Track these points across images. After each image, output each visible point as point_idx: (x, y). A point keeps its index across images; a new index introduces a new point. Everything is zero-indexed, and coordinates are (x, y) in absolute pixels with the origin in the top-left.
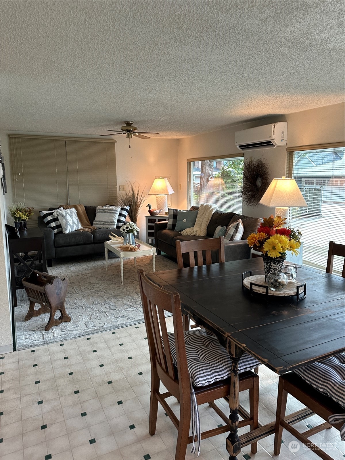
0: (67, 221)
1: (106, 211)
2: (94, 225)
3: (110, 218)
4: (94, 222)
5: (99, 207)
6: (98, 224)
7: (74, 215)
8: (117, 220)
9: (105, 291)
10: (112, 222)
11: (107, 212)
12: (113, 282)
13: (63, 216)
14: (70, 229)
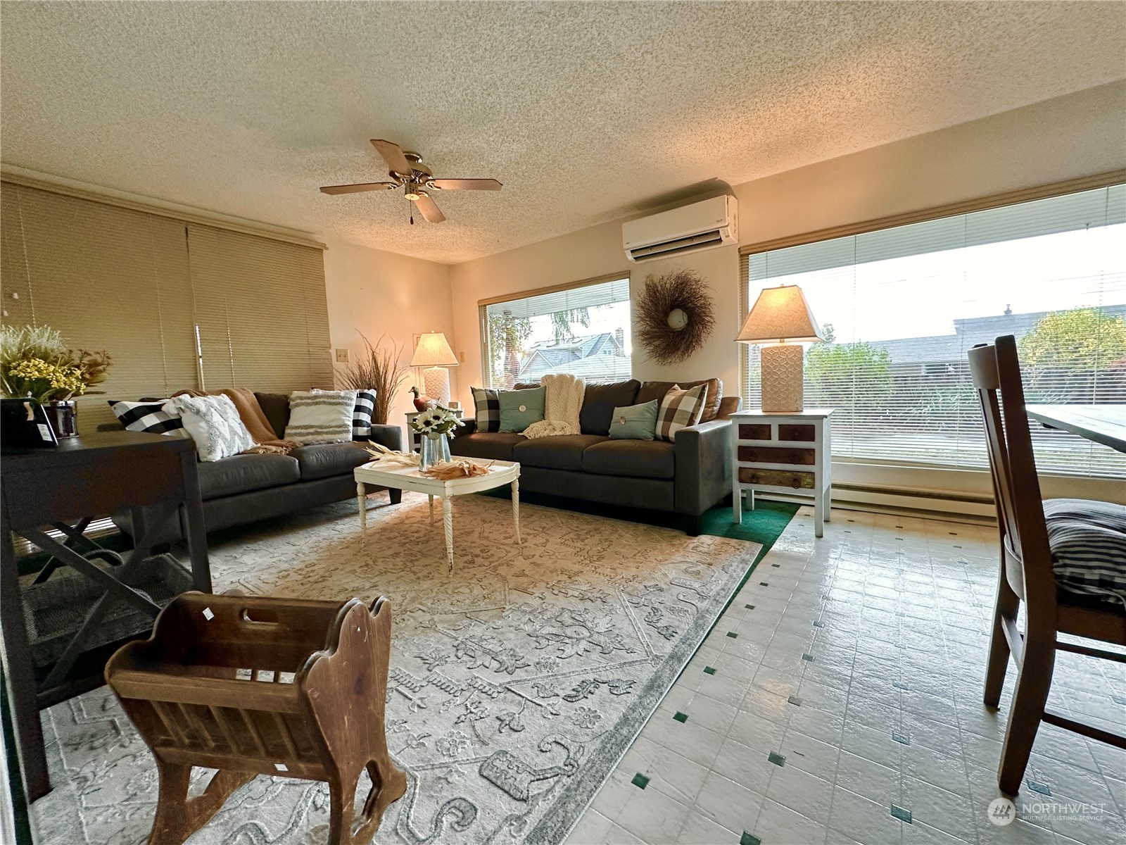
0: (211, 427)
1: (321, 400)
2: (287, 439)
3: (334, 416)
4: (288, 431)
5: (296, 394)
6: (300, 435)
7: (229, 410)
8: (351, 420)
9: (421, 607)
10: (340, 427)
11: (324, 403)
12: (415, 573)
13: (198, 412)
14: (225, 450)
